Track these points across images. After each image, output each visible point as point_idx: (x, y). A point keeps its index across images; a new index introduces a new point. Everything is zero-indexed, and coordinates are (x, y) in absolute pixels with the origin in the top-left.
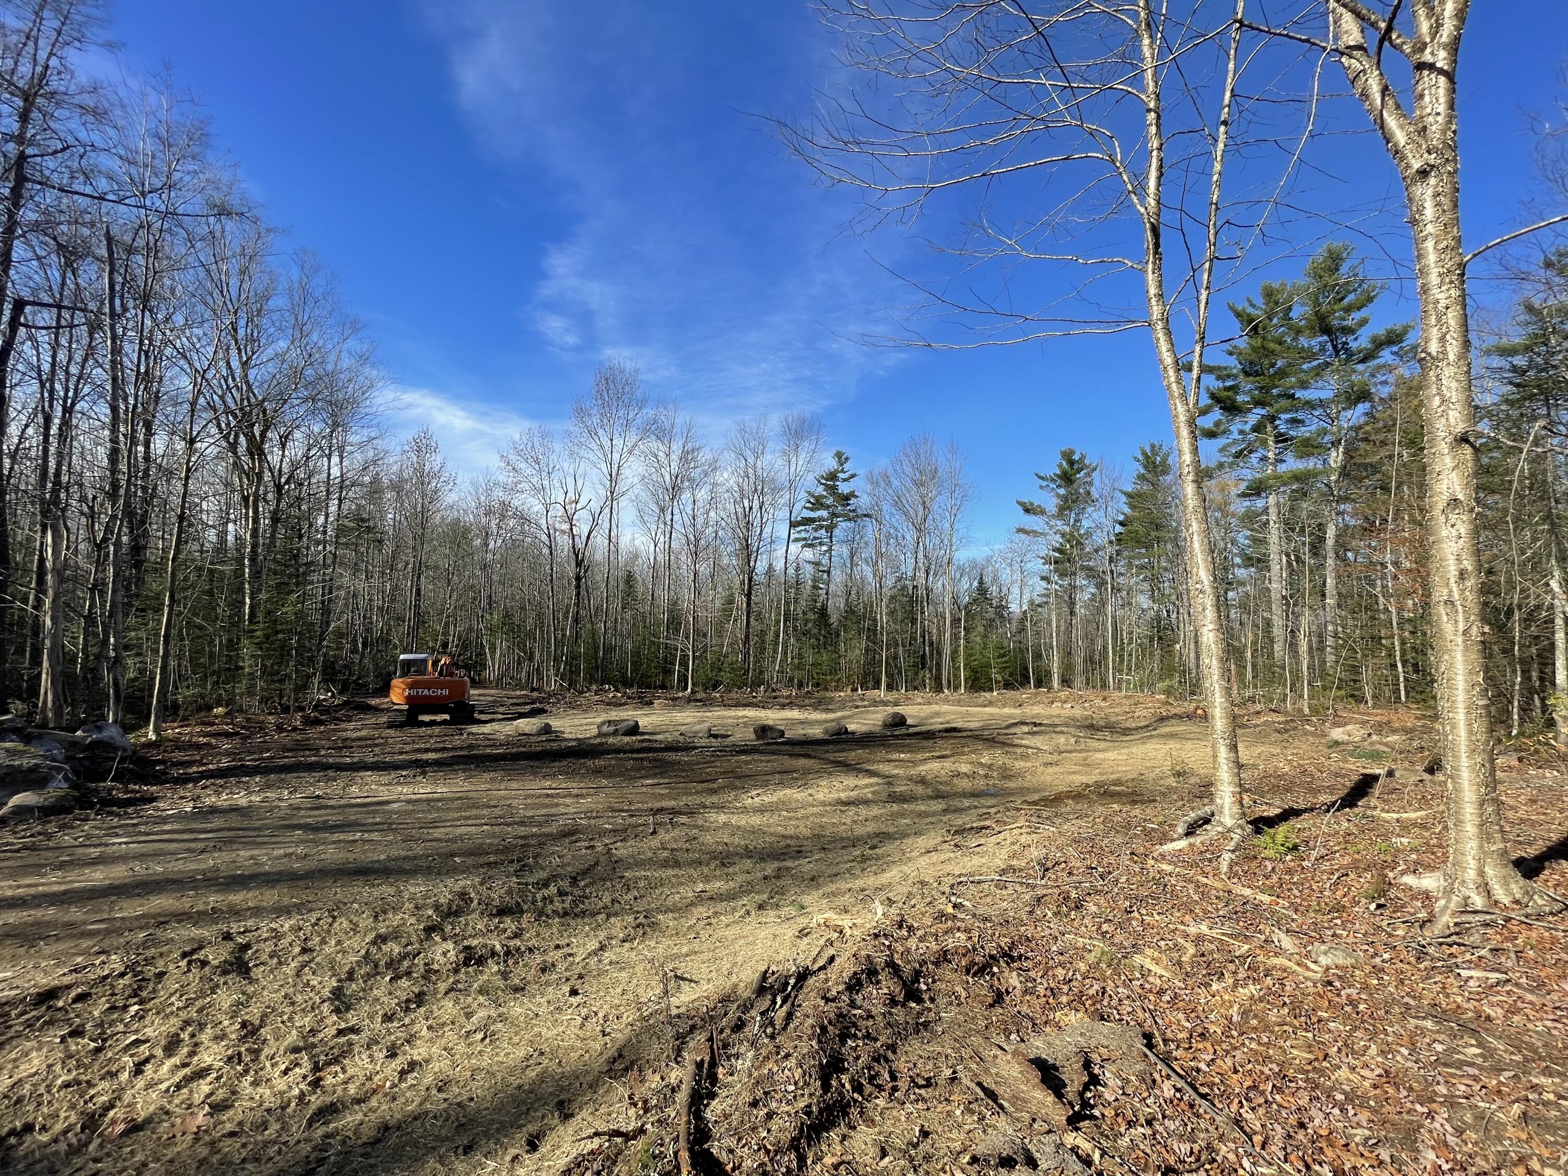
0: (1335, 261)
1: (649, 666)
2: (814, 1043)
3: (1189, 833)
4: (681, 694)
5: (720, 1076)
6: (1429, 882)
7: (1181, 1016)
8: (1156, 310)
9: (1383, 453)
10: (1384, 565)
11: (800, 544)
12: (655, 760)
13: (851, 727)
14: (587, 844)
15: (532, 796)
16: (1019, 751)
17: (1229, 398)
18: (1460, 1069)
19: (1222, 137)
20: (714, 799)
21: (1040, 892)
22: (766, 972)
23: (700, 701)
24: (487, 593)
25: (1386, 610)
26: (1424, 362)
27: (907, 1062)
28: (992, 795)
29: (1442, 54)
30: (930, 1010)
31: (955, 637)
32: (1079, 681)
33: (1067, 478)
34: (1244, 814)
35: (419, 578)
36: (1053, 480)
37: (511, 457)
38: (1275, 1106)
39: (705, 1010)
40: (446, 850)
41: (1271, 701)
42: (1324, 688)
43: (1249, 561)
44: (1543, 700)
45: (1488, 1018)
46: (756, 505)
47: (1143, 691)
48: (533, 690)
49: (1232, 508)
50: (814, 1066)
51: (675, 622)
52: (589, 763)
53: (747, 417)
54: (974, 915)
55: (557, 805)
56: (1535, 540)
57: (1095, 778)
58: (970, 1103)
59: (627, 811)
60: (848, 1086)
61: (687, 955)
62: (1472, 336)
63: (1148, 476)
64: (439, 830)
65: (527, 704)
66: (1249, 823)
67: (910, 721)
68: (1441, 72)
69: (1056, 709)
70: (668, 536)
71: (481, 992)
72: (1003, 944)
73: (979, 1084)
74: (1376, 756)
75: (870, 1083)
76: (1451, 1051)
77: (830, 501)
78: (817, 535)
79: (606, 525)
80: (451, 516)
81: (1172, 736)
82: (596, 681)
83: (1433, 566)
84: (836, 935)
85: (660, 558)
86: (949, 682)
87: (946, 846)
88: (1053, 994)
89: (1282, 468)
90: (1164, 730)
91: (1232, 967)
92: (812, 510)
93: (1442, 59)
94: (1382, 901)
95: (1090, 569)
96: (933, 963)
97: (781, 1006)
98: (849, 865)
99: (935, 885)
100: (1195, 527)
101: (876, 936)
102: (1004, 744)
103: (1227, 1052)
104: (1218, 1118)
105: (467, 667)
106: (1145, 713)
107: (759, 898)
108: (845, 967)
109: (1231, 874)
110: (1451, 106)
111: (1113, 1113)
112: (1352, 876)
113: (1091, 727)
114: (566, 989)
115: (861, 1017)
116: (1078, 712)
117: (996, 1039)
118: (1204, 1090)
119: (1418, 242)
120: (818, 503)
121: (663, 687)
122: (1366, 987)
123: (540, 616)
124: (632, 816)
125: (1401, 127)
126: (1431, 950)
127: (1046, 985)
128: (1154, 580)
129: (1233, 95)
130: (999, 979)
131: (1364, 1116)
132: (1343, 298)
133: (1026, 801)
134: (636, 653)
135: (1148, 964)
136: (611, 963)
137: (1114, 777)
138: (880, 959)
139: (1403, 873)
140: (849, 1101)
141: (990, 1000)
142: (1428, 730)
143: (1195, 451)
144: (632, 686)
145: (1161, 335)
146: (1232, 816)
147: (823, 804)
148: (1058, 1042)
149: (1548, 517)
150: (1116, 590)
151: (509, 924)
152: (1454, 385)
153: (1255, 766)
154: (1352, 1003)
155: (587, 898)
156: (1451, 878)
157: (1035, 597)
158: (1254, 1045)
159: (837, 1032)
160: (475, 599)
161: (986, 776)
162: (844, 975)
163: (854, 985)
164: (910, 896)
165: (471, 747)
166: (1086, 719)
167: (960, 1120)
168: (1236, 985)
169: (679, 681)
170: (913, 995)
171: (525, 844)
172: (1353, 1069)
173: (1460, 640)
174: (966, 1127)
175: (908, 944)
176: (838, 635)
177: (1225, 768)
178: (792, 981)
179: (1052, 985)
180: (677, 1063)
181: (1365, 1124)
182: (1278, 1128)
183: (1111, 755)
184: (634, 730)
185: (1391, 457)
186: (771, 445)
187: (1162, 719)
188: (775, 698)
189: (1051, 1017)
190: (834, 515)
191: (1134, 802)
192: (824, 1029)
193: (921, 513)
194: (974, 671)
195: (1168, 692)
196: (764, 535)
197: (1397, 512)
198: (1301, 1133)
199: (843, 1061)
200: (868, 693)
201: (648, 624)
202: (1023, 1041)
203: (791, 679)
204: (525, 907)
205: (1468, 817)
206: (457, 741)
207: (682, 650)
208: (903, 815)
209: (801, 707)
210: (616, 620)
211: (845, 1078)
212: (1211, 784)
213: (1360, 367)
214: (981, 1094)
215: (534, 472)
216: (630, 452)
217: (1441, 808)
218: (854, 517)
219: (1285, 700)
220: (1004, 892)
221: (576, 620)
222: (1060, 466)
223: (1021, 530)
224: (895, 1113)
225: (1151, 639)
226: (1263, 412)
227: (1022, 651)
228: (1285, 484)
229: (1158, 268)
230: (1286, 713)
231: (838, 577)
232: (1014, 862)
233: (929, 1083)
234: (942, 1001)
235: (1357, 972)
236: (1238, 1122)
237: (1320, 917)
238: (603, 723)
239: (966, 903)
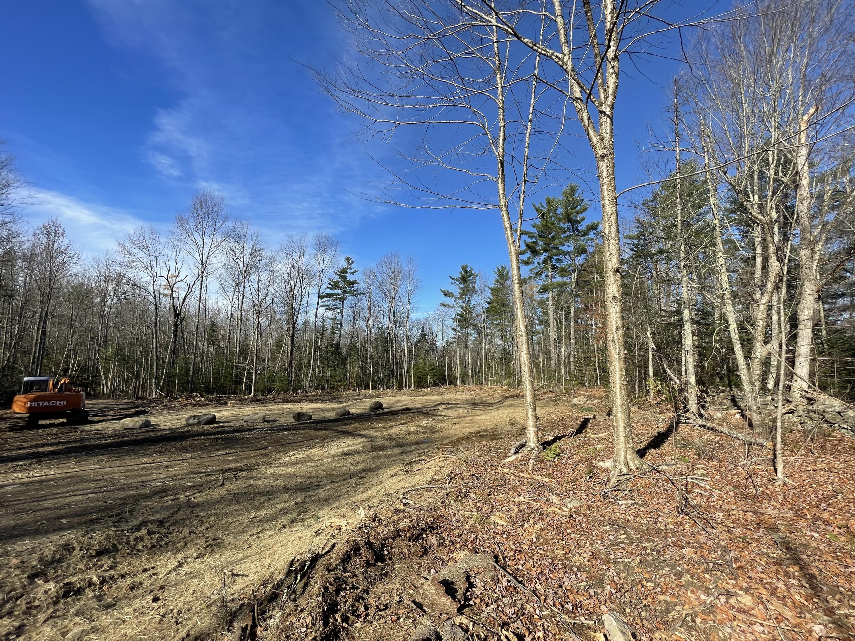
0: (573, 191)
1: (225, 380)
2: (320, 599)
3: (516, 453)
4: (246, 397)
5: (259, 633)
6: (608, 464)
7: (511, 544)
8: (502, 201)
9: (591, 276)
10: (591, 325)
11: (324, 308)
12: (226, 438)
13: (352, 411)
14: (172, 497)
15: (131, 471)
16: (440, 418)
17: (533, 247)
18: (618, 546)
19: (529, 127)
20: (265, 460)
21: (448, 491)
22: (293, 560)
23: (259, 400)
24: (103, 334)
25: (593, 345)
26: (603, 237)
27: (375, 598)
28: (426, 442)
29: (608, 109)
30: (389, 565)
31: (409, 360)
32: (469, 381)
33: (464, 280)
34: (538, 441)
35: (45, 323)
36: (458, 280)
37: (126, 244)
38: (550, 580)
39: (251, 592)
40: (54, 515)
41: (550, 387)
42: (570, 380)
43: (542, 323)
44: (645, 382)
45: (628, 521)
46: (298, 284)
47: (497, 385)
48: (138, 398)
49: (535, 298)
50: (319, 613)
51: (244, 353)
52: (179, 445)
53: (294, 233)
54: (414, 508)
55: (151, 474)
56: (642, 316)
57: (476, 429)
58: (408, 613)
59: (204, 473)
60: (339, 620)
61: (242, 560)
62: (620, 228)
63: (500, 281)
64: (49, 502)
65: (133, 408)
66: (541, 445)
67: (384, 406)
68: (608, 116)
69: (458, 396)
70: (240, 300)
71: (77, 614)
72: (428, 521)
73: (414, 602)
74: (589, 410)
75: (353, 615)
76: (616, 538)
77: (342, 285)
78: (334, 303)
79: (198, 292)
80: (75, 281)
81: (510, 406)
82: (187, 391)
83: (608, 325)
84: (338, 531)
85: (235, 314)
86: (406, 384)
87: (401, 472)
88: (453, 544)
89: (554, 281)
90: (506, 404)
91: (533, 515)
92: (332, 289)
93: (608, 111)
94: (591, 475)
95: (475, 325)
96: (391, 538)
97: (301, 580)
98: (348, 489)
99: (395, 494)
100: (519, 305)
101: (360, 528)
102: (433, 415)
103: (530, 557)
104: (526, 592)
105: (85, 386)
106: (498, 395)
107: (291, 516)
108: (341, 549)
109: (534, 470)
110: (612, 132)
111: (479, 600)
112: (580, 465)
113: (474, 404)
114: (150, 598)
115: (349, 577)
116: (468, 397)
117: (424, 574)
118: (520, 579)
119: (601, 185)
120: (335, 285)
121: (234, 393)
122: (585, 515)
123: (146, 350)
124: (208, 475)
125: (595, 136)
126: (609, 494)
127: (449, 539)
128: (503, 330)
129: (533, 109)
130: (426, 541)
131: (585, 575)
132: (576, 208)
133: (442, 444)
134: (217, 373)
135: (498, 521)
136: (186, 574)
137: (484, 428)
138: (361, 541)
139: (599, 461)
140: (340, 629)
141: (421, 553)
142: (608, 397)
143: (519, 269)
144: (212, 393)
145: (504, 213)
146: (534, 442)
147: (334, 456)
148: (454, 569)
149: (646, 306)
150: (486, 335)
151: (106, 561)
152: (614, 247)
153: (543, 418)
154: (580, 524)
155: (170, 533)
156: (615, 461)
157: (449, 339)
158: (541, 552)
159: (335, 589)
160: (93, 338)
161: (423, 433)
162: (340, 554)
163: (346, 558)
164: (381, 502)
165: (83, 440)
166: (472, 400)
167: (402, 624)
168: (534, 524)
169: (246, 389)
170: (380, 558)
171: (124, 502)
172: (580, 555)
173: (617, 356)
174: (406, 627)
175: (378, 530)
176: (346, 359)
177: (531, 419)
178: (308, 564)
179: (452, 539)
180: (229, 631)
181: (584, 580)
182: (551, 590)
183: (483, 417)
184: (213, 420)
185: (594, 278)
186: (308, 250)
187: (506, 398)
188: (307, 396)
189: (451, 556)
190: (344, 292)
191: (493, 440)
192: (326, 589)
193: (392, 294)
194: (419, 377)
195: (508, 385)
196: (303, 302)
197: (596, 302)
198: (560, 590)
199: (337, 605)
200: (362, 391)
201: (225, 355)
202: (437, 572)
203: (318, 386)
204: (120, 547)
205: (621, 433)
206: (72, 436)
207: (248, 370)
208: (378, 457)
209: (323, 401)
210: (203, 352)
211: (338, 616)
212: (525, 428)
213: (582, 238)
214: (414, 606)
215: (144, 256)
216: (216, 248)
217: (612, 431)
218: (356, 294)
219: (555, 387)
220: (430, 493)
221: (173, 352)
222: (461, 273)
223: (442, 305)
224: (367, 629)
225: (501, 359)
226: (547, 254)
227: (442, 366)
228: (555, 288)
229: (503, 182)
230: (556, 393)
231: (346, 327)
232: (436, 477)
233: (386, 607)
234: (395, 559)
235: (582, 509)
236: (534, 592)
237: (568, 485)
238: (190, 418)
239: (411, 502)
